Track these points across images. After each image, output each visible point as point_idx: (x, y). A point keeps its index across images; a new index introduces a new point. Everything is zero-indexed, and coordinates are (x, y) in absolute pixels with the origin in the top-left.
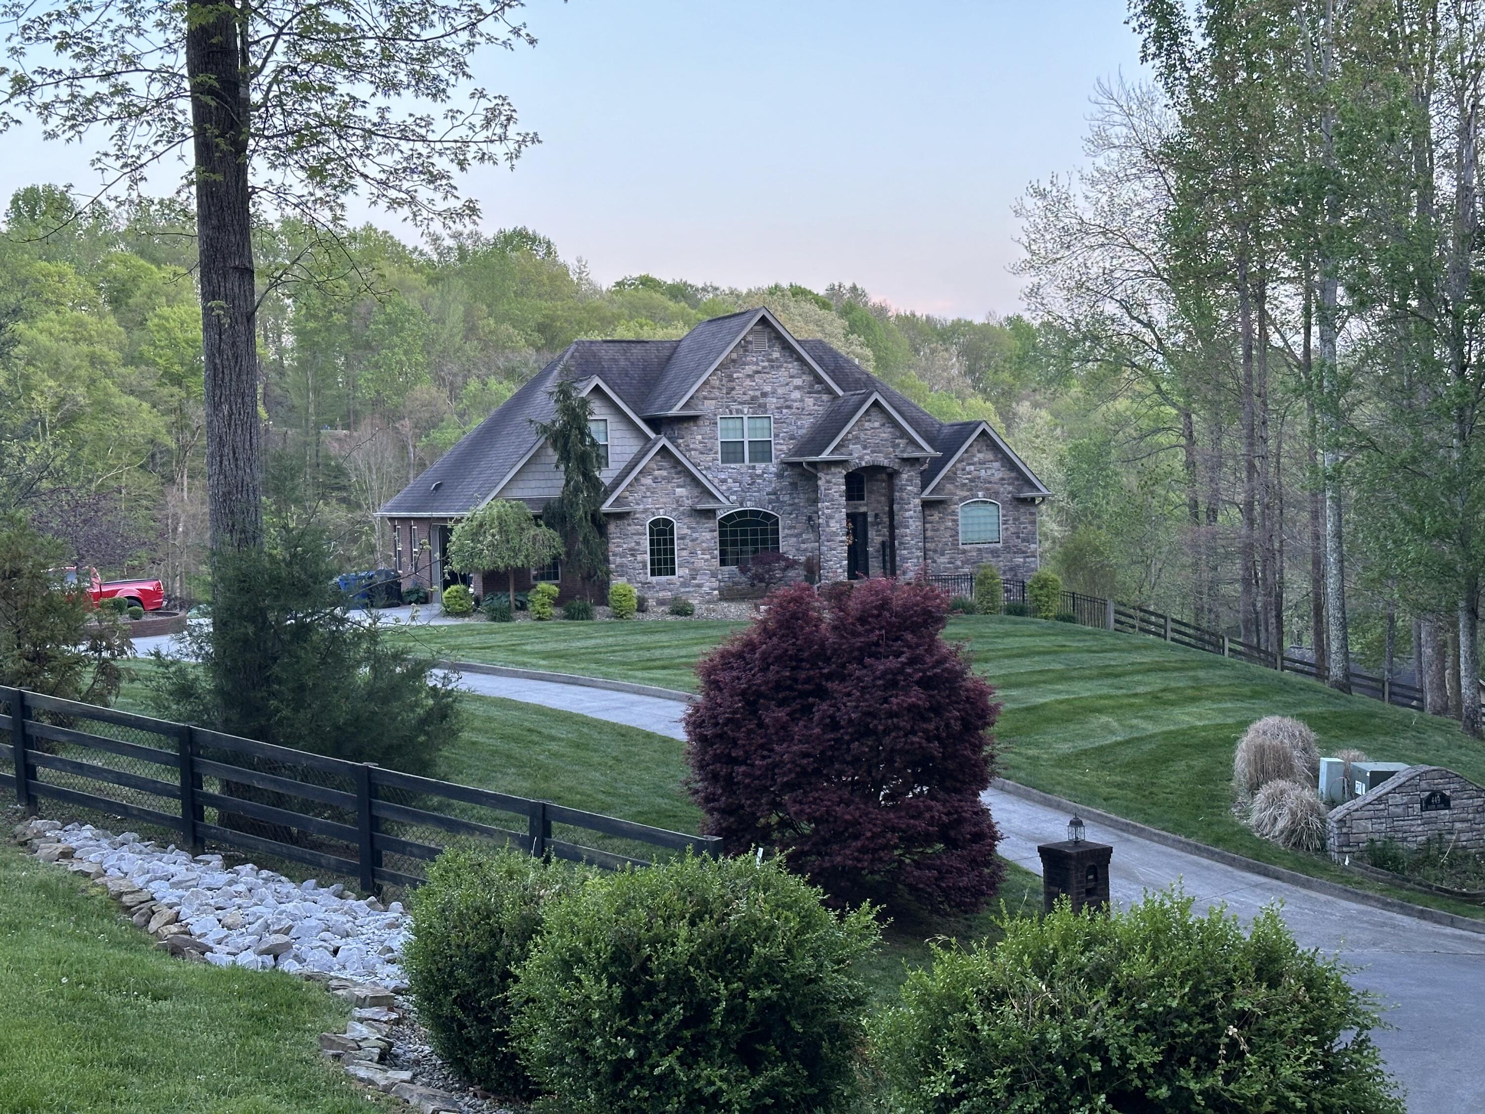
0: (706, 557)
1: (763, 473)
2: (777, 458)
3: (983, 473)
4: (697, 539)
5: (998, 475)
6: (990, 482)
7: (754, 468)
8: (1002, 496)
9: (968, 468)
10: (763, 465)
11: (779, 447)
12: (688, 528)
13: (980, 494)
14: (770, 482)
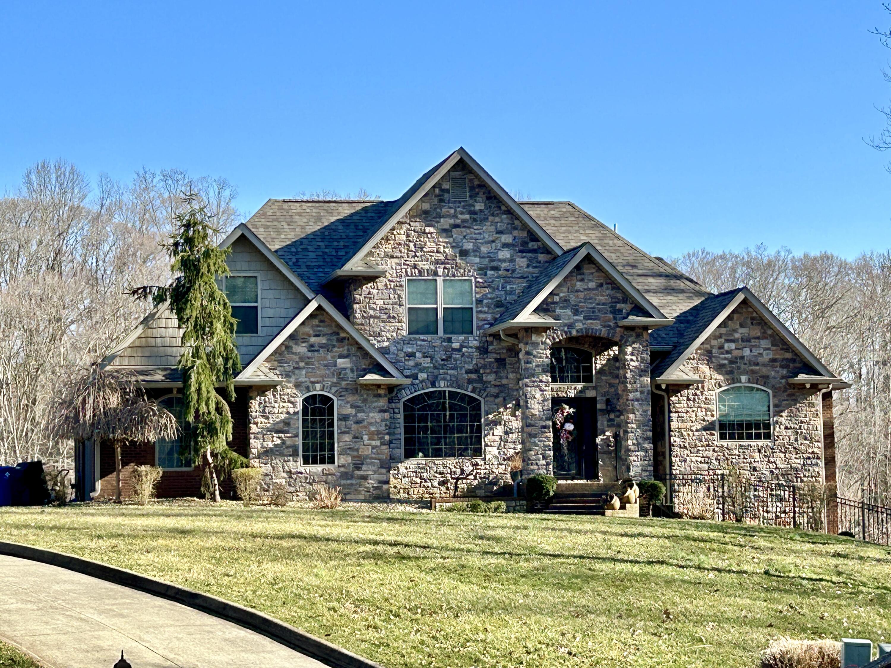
0: (374, 443)
1: (462, 346)
2: (479, 328)
3: (747, 352)
4: (363, 420)
5: (767, 356)
6: (757, 364)
7: (449, 340)
8: (772, 382)
9: (727, 346)
10: (462, 337)
11: (482, 316)
12: (352, 406)
13: (744, 378)
14: (471, 357)
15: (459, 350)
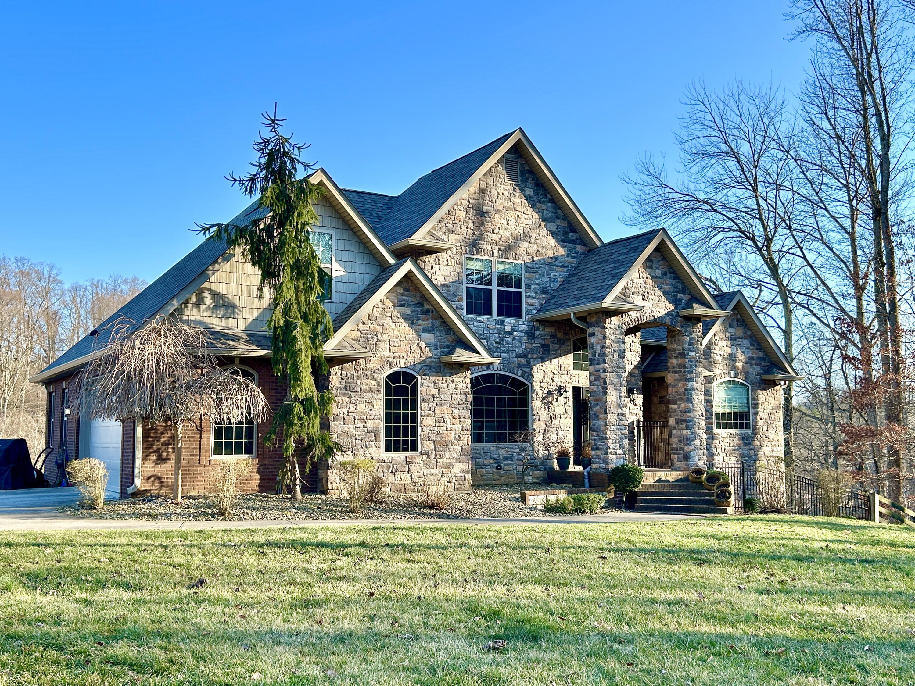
0: (455, 427)
1: (513, 330)
2: (528, 313)
5: (748, 354)
6: (741, 361)
7: (502, 323)
8: (751, 377)
9: (720, 344)
10: (512, 321)
11: (530, 300)
12: (436, 387)
13: (732, 373)
14: (520, 341)
15: (510, 333)
